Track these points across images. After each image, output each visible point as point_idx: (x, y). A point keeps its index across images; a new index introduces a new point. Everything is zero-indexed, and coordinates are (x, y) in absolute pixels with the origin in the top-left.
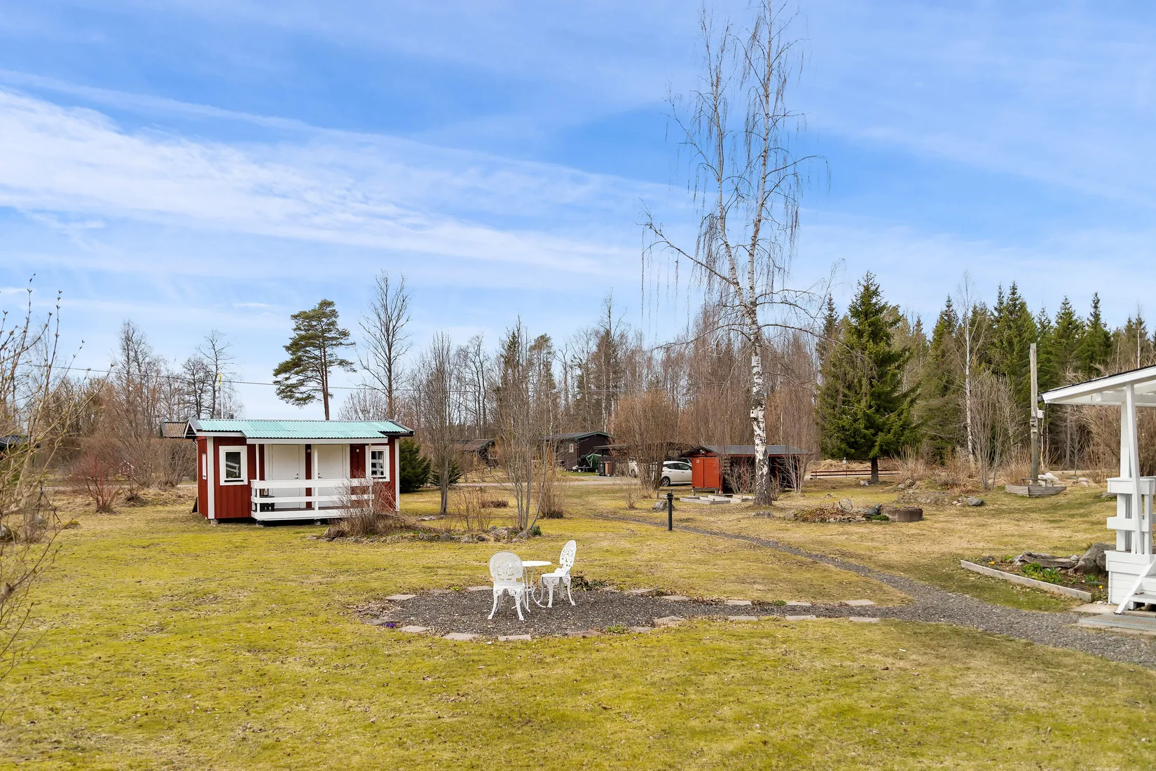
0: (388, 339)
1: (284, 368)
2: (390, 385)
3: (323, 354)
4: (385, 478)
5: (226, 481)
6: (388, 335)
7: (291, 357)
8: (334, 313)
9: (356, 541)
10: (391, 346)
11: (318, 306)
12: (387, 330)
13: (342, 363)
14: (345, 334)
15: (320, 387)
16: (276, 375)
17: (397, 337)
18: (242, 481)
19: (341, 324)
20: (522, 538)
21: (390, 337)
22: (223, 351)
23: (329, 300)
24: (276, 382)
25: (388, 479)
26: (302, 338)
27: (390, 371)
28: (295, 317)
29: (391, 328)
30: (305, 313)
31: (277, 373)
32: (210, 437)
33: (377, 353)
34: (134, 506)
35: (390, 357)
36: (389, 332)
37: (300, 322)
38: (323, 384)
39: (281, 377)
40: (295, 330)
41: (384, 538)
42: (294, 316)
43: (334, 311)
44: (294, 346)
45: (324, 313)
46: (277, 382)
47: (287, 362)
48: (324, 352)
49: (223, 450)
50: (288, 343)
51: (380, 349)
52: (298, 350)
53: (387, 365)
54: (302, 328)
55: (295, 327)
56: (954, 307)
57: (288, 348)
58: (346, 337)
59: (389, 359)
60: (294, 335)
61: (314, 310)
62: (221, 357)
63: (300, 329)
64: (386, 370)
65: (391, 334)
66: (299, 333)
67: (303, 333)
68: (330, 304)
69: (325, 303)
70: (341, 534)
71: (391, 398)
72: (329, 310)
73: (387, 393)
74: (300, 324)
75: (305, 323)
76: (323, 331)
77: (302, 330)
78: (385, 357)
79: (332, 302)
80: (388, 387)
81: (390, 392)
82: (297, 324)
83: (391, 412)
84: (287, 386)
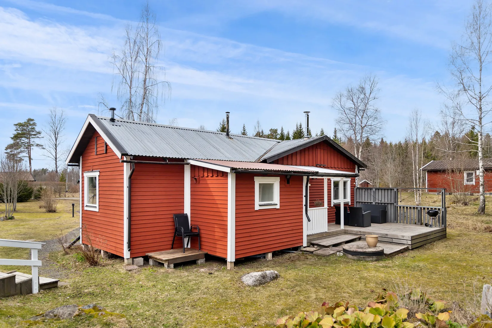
0: (55, 137)
1: (10, 147)
3: (29, 141)
7: (14, 142)
8: (34, 124)
10: (57, 140)
11: (26, 121)
13: (37, 145)
15: (28, 155)
17: (59, 135)
19: (37, 129)
21: (56, 135)
23: (32, 118)
24: (6, 153)
26: (18, 134)
27: (56, 149)
29: (57, 132)
30: (20, 123)
31: (6, 149)
33: (50, 142)
36: (56, 134)
38: (29, 154)
39: (9, 151)
40: (16, 130)
42: (15, 125)
43: (35, 123)
44: (16, 137)
45: (29, 124)
47: (12, 144)
48: (30, 140)
50: (12, 136)
51: (51, 140)
52: (17, 139)
53: (55, 147)
54: (19, 130)
56: (284, 132)
57: (12, 138)
58: (40, 134)
59: (56, 145)
60: (15, 133)
61: (25, 123)
63: (18, 130)
64: (54, 149)
66: (17, 132)
68: (32, 120)
69: (30, 120)
71: (56, 161)
72: (31, 123)
73: (55, 159)
74: (18, 128)
75: (20, 128)
76: (29, 131)
77: (19, 131)
78: (54, 144)
79: (33, 119)
80: (55, 156)
81: (56, 158)
82: (17, 128)
83: (56, 167)
84: (12, 154)
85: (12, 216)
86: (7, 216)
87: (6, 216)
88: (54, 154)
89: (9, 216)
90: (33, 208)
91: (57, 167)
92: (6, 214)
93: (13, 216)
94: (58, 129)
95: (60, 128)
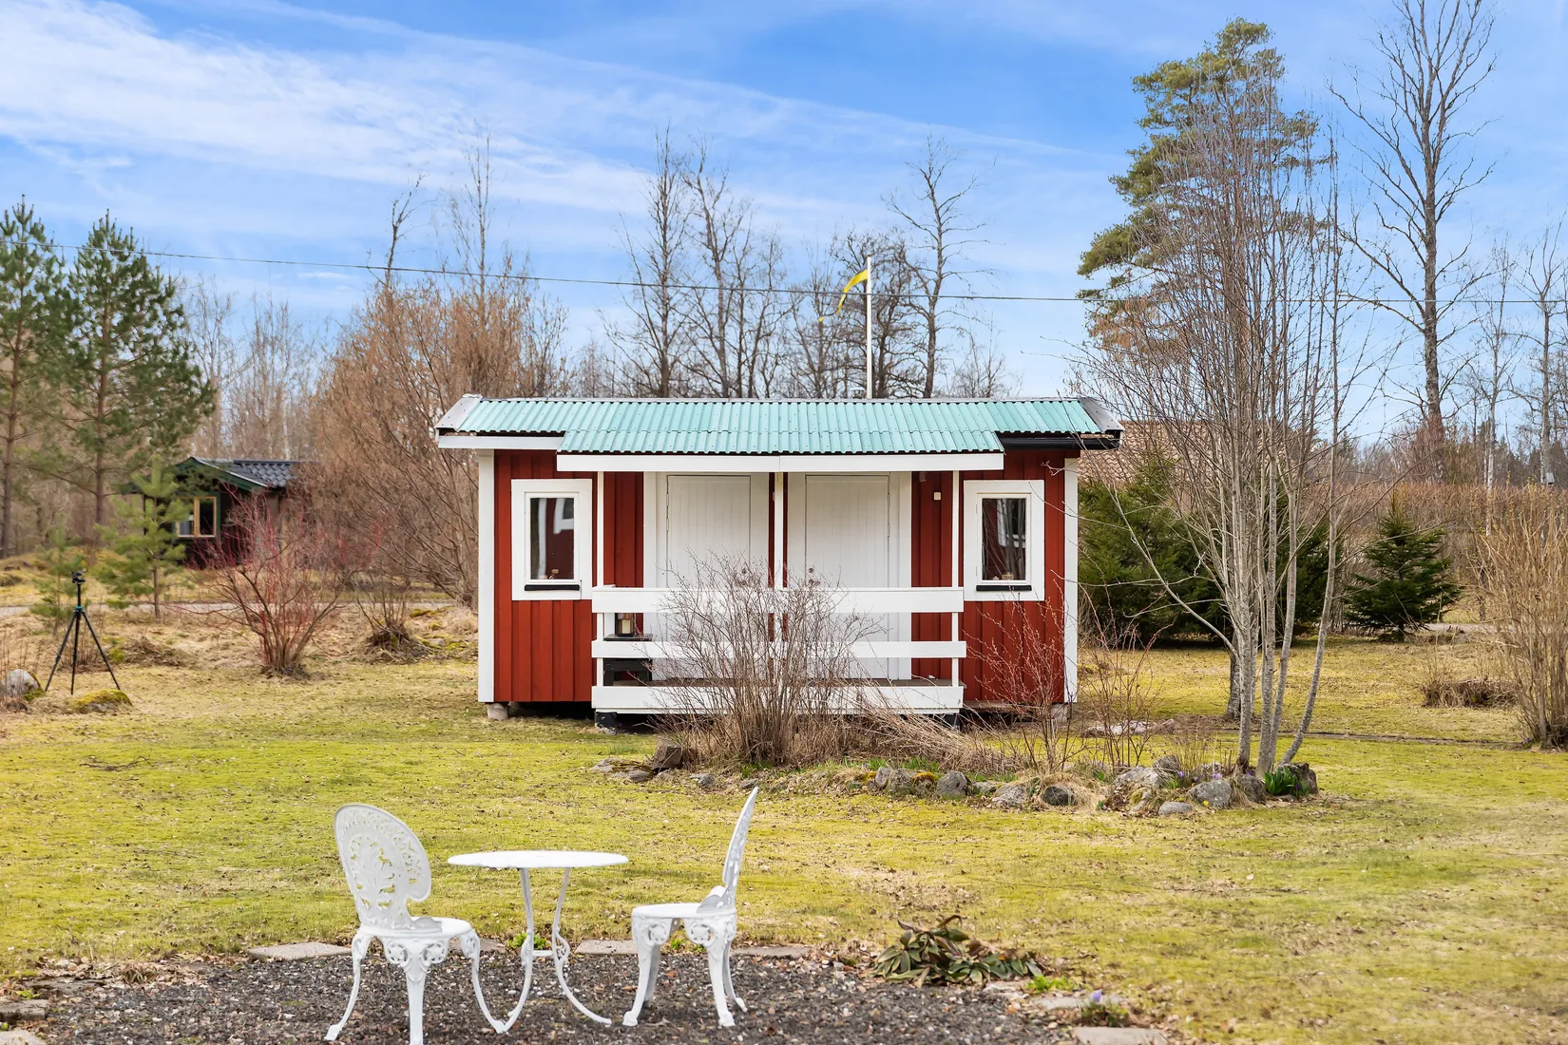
0: (1426, 135)
1: (1109, 251)
2: (1431, 291)
4: (1028, 588)
5: (528, 588)
6: (1427, 123)
7: (1132, 210)
8: (1269, 63)
9: (707, 785)
10: (1435, 164)
11: (1215, 41)
12: (1424, 109)
14: (1302, 128)
16: (1086, 271)
17: (1451, 127)
18: (576, 588)
20: (1200, 801)
21: (1434, 129)
22: (958, 203)
23: (1253, 19)
24: (1087, 295)
25: (1037, 594)
26: (1168, 147)
27: (1431, 243)
28: (1148, 82)
29: (1436, 100)
30: (1176, 66)
31: (1092, 263)
32: (483, 453)
33: (1389, 185)
34: (386, 659)
35: (1432, 195)
37: (1161, 98)
39: (1102, 276)
40: (1146, 123)
41: (782, 780)
42: (1143, 81)
43: (1271, 53)
44: (1143, 178)
45: (1236, 63)
46: (1090, 293)
47: (1120, 231)
49: (524, 490)
50: (1125, 166)
51: (1397, 171)
52: (1151, 191)
53: (1422, 225)
54: (1168, 117)
55: (1146, 114)
57: (1125, 185)
58: (1307, 139)
59: (1429, 203)
60: (1143, 139)
61: (1205, 57)
62: (952, 223)
63: (1159, 120)
64: (1416, 237)
65: (1436, 119)
66: (1156, 132)
67: (1170, 132)
68: (1253, 33)
69: (1238, 32)
70: (679, 761)
71: (1430, 333)
72: (1251, 51)
73: (1419, 319)
74: (1162, 105)
75: (1177, 101)
76: (1235, 120)
77: (1167, 123)
78: (1416, 197)
79: (1264, 27)
80: (1421, 296)
81: (1430, 315)
82: (1152, 106)
83: (1432, 385)
84: (1119, 306)
85: (1300, 759)
86: (1254, 760)
87: (1243, 763)
88: (1418, 286)
89: (1266, 759)
90: (1367, 699)
91: (1441, 382)
92: (1246, 747)
93: (1305, 768)
94: (1445, 77)
95: (1463, 66)
